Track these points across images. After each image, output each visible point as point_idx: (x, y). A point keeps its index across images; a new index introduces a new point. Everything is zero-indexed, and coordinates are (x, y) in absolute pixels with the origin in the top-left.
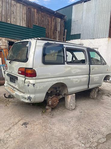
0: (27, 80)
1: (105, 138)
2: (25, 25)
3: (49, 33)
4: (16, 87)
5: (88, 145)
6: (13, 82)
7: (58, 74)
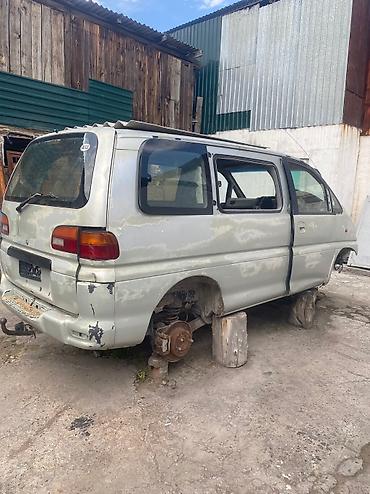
0: (84, 271)
1: (357, 460)
2: (59, 81)
3: (143, 108)
4: (45, 294)
5: (305, 487)
6: (33, 278)
7: (190, 247)
